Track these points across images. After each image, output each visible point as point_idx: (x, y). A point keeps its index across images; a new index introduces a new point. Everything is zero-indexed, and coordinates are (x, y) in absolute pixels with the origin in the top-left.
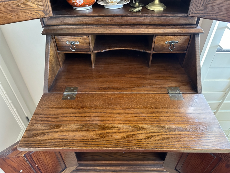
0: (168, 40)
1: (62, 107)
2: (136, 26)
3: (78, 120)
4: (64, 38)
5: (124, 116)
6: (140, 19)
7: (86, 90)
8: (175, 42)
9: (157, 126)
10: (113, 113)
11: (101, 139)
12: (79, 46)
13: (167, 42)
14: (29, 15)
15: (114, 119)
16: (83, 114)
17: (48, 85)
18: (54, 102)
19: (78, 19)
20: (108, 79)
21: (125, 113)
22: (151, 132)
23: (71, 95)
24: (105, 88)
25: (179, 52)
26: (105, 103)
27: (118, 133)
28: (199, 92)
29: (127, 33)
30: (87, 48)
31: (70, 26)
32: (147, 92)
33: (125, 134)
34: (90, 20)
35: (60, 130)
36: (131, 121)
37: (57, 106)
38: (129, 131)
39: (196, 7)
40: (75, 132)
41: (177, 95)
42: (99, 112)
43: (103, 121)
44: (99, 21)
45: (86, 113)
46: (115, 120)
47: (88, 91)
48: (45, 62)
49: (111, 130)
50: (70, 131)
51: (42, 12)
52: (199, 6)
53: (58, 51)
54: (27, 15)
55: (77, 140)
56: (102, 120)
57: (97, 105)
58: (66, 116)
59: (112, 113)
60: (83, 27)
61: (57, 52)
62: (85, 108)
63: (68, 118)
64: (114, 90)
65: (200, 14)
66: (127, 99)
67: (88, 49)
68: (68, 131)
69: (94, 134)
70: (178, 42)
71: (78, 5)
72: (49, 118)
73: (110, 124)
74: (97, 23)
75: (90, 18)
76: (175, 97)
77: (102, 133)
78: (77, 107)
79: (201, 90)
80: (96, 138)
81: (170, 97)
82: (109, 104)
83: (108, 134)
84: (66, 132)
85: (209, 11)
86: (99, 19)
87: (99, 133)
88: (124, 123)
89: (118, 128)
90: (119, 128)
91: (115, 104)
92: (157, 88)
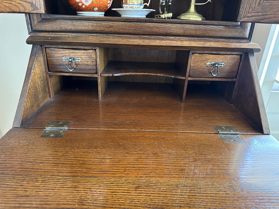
0: (209, 61)
1: (37, 148)
2: (165, 37)
3: (61, 169)
4: (60, 52)
5: (147, 165)
6: (170, 27)
7: (84, 125)
8: (219, 64)
9: (208, 182)
10: (127, 159)
11: (101, 205)
12: (81, 65)
13: (208, 64)
14: (7, 5)
15: (129, 168)
16: (71, 159)
17: (23, 116)
18: (26, 140)
19: (82, 23)
20: (121, 113)
21: (149, 160)
22: (199, 192)
23: (57, 132)
24: (117, 124)
25: (225, 79)
26: (114, 144)
27: (134, 194)
28: (266, 133)
29: (152, 45)
30: (92, 68)
31: (70, 34)
32: (183, 131)
33: (148, 196)
34: (98, 25)
35: (21, 185)
36: (160, 173)
37: (29, 146)
38: (156, 190)
39: (250, 7)
40: (50, 190)
41: (232, 136)
42: (102, 157)
43: (108, 171)
44: (111, 27)
45: (78, 159)
46: (130, 171)
47: (87, 126)
48: (25, 81)
49: (121, 189)
50: (40, 188)
51: (28, 4)
52: (253, 5)
53: (49, 72)
54: (4, 4)
55: (50, 204)
56: (106, 170)
57: (98, 147)
58: (40, 161)
59: (125, 159)
60: (88, 35)
61: (47, 74)
62: (78, 151)
63: (43, 165)
64: (131, 127)
65: (257, 18)
66: (152, 139)
67: (93, 70)
68: (38, 188)
69: (88, 194)
70: (223, 63)
71: (84, 6)
72: (8, 165)
73: (120, 177)
74: (109, 30)
75: (99, 22)
76: (231, 138)
77: (102, 194)
78: (64, 149)
79: (269, 129)
80: (89, 201)
81: (222, 139)
82: (120, 145)
83: (114, 196)
84: (31, 190)
85: (269, 12)
86: (112, 24)
87: (97, 193)
88: (147, 175)
89: (135, 185)
90: (137, 185)
91: (131, 145)
92: (199, 126)
